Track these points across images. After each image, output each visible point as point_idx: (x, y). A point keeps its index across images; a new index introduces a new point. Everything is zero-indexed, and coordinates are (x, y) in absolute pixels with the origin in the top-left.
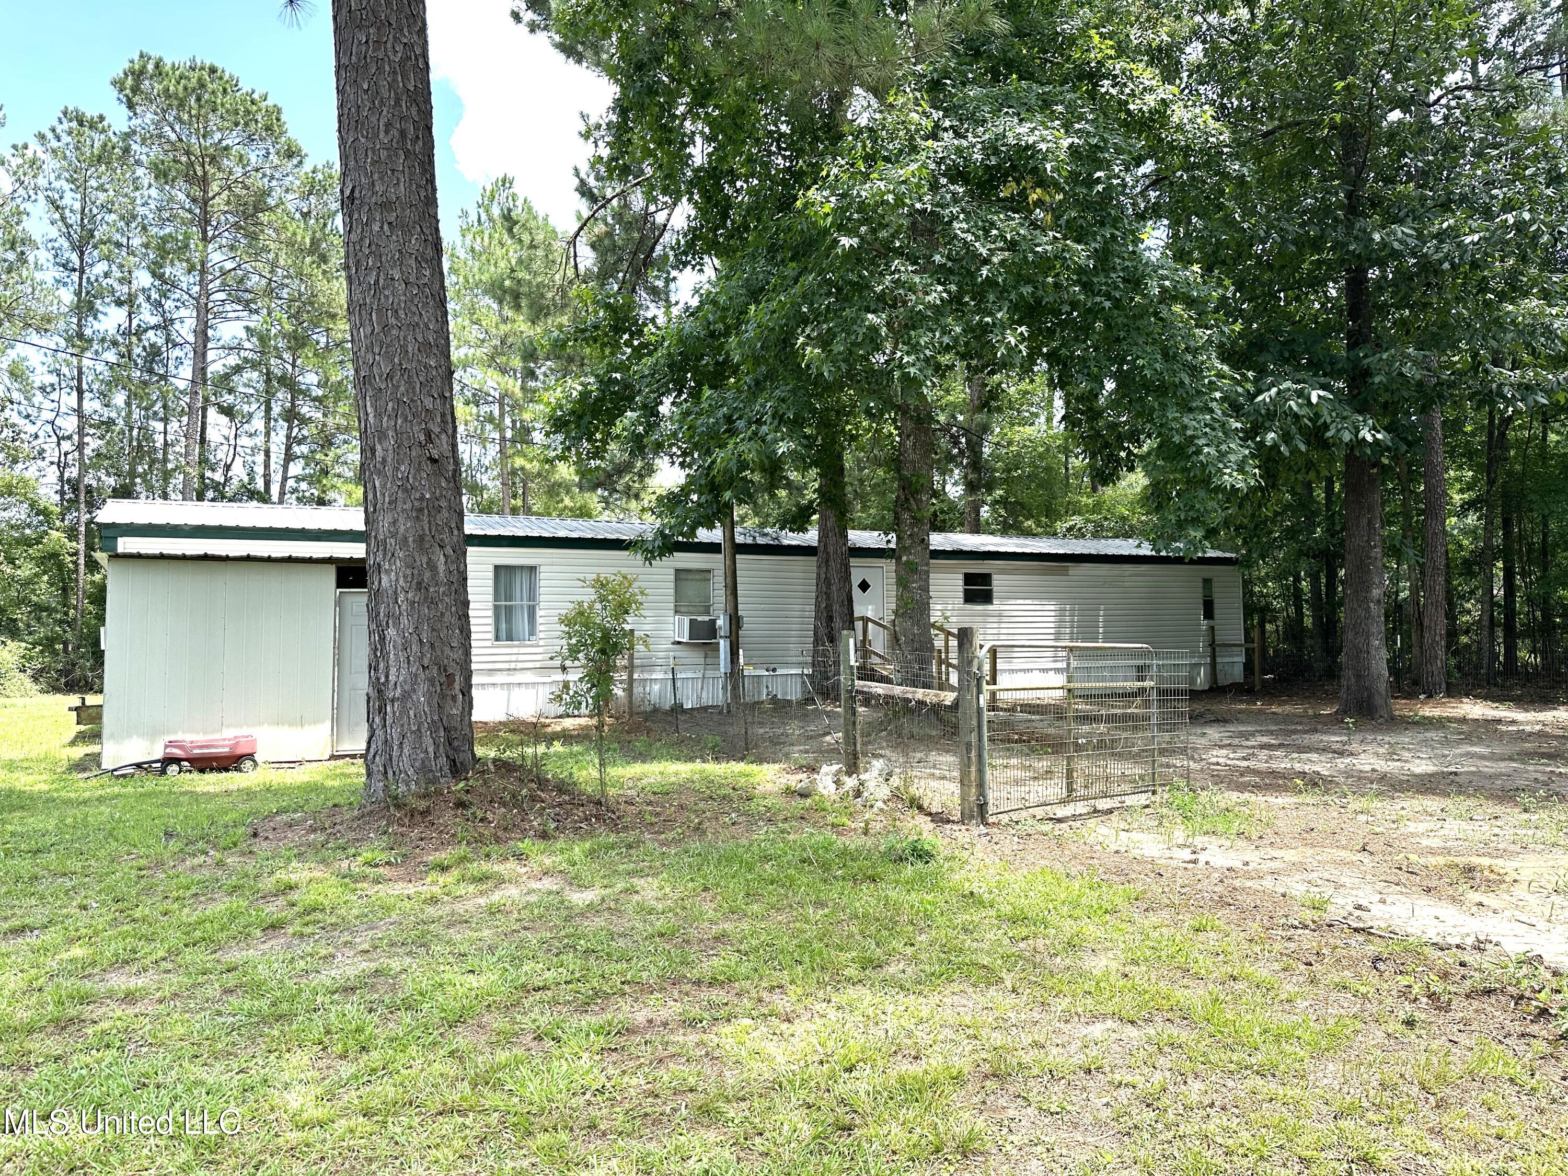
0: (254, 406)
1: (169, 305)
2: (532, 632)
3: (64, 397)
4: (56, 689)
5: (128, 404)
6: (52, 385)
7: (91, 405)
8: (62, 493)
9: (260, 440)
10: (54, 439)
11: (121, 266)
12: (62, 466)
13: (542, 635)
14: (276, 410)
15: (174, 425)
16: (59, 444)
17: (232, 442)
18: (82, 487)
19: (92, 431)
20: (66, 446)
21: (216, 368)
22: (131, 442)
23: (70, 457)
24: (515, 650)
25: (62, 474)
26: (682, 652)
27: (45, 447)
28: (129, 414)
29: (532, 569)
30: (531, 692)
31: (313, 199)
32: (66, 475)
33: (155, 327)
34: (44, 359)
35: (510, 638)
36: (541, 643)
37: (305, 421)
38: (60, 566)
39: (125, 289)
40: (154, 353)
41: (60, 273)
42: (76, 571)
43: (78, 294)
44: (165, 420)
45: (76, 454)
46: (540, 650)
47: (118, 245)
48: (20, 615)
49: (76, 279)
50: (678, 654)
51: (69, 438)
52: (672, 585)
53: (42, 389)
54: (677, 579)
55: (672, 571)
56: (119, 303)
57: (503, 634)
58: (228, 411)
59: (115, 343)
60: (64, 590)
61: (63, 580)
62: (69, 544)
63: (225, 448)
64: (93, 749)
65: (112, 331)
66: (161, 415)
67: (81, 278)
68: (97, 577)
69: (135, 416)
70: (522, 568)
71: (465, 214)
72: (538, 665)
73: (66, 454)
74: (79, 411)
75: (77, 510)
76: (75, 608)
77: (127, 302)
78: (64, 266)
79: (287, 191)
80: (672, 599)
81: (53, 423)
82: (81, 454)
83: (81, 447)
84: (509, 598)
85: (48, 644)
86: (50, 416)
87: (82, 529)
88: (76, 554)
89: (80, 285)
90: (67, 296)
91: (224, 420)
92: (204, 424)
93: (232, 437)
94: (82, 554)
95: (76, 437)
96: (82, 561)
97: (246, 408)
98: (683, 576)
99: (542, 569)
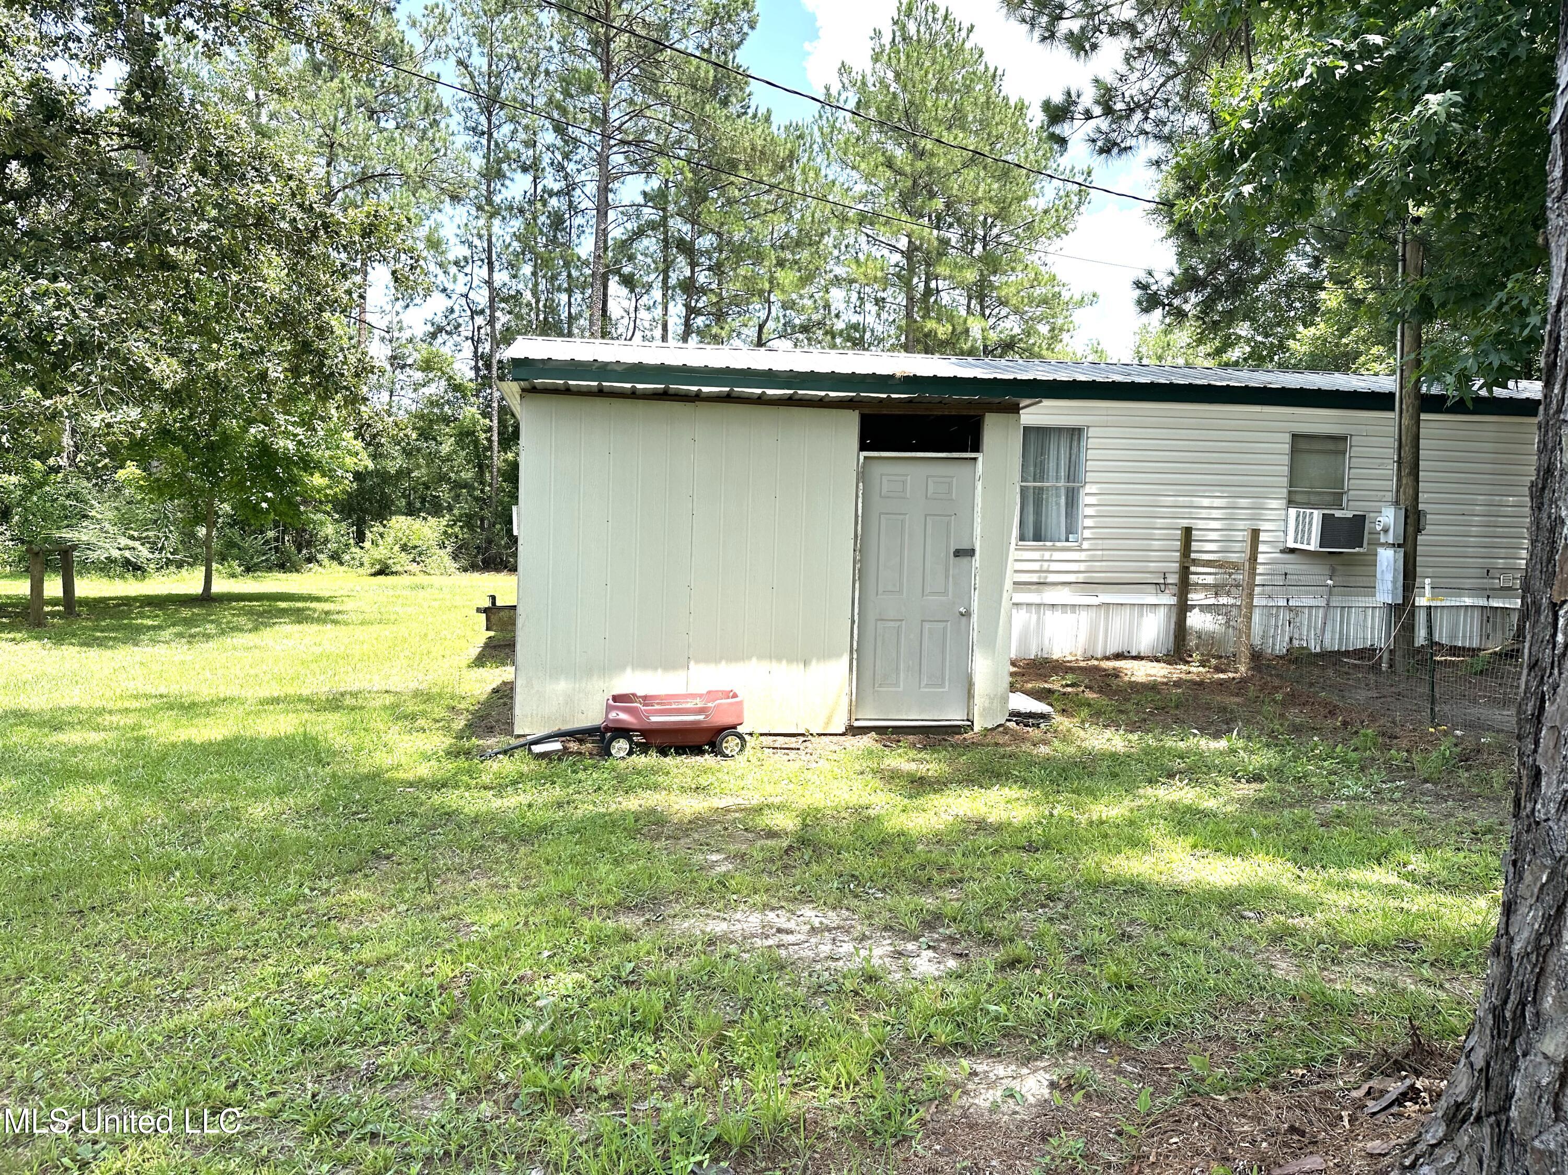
0: (653, 276)
1: (571, 167)
2: (1071, 529)
3: (476, 269)
4: (473, 567)
5: (534, 274)
6: (465, 259)
7: (501, 277)
8: (477, 369)
9: (658, 311)
10: (469, 313)
11: (526, 128)
12: (476, 342)
13: (1087, 533)
14: (673, 281)
15: (578, 296)
16: (472, 318)
17: (632, 315)
18: (494, 362)
19: (503, 305)
20: (480, 320)
21: (616, 233)
22: (538, 315)
23: (482, 331)
24: (1047, 555)
25: (476, 348)
26: (1293, 565)
27: (460, 320)
28: (536, 284)
29: (1075, 433)
30: (1070, 617)
31: (715, 31)
32: (480, 350)
33: (559, 194)
34: (458, 232)
35: (1037, 537)
36: (1086, 545)
37: (703, 291)
38: (476, 442)
39: (531, 152)
40: (557, 221)
41: (469, 138)
42: (490, 448)
43: (487, 157)
44: (569, 291)
45: (488, 328)
46: (1082, 556)
47: (524, 106)
48: (444, 493)
49: (485, 142)
50: (1289, 568)
51: (482, 312)
52: (1286, 459)
53: (456, 263)
54: (1295, 451)
55: (1287, 438)
56: (525, 169)
57: (1030, 532)
58: (628, 281)
59: (521, 211)
60: (480, 466)
61: (478, 457)
62: (482, 421)
63: (625, 321)
64: (505, 673)
65: (519, 197)
66: (565, 285)
67: (489, 141)
68: (510, 456)
69: (542, 287)
70: (1058, 431)
71: (878, 34)
72: (1081, 578)
73: (479, 328)
74: (489, 283)
75: (491, 387)
76: (490, 485)
77: (533, 168)
78: (474, 129)
79: (689, 23)
80: (1285, 481)
81: (466, 296)
82: (493, 327)
83: (492, 321)
84: (1040, 475)
85: (468, 521)
86: (464, 290)
87: (495, 405)
88: (490, 429)
89: (489, 148)
90: (478, 161)
91: (624, 291)
92: (605, 295)
93: (632, 309)
94: (495, 429)
95: (488, 311)
96: (495, 438)
97: (645, 279)
98: (1303, 445)
99: (1092, 432)
